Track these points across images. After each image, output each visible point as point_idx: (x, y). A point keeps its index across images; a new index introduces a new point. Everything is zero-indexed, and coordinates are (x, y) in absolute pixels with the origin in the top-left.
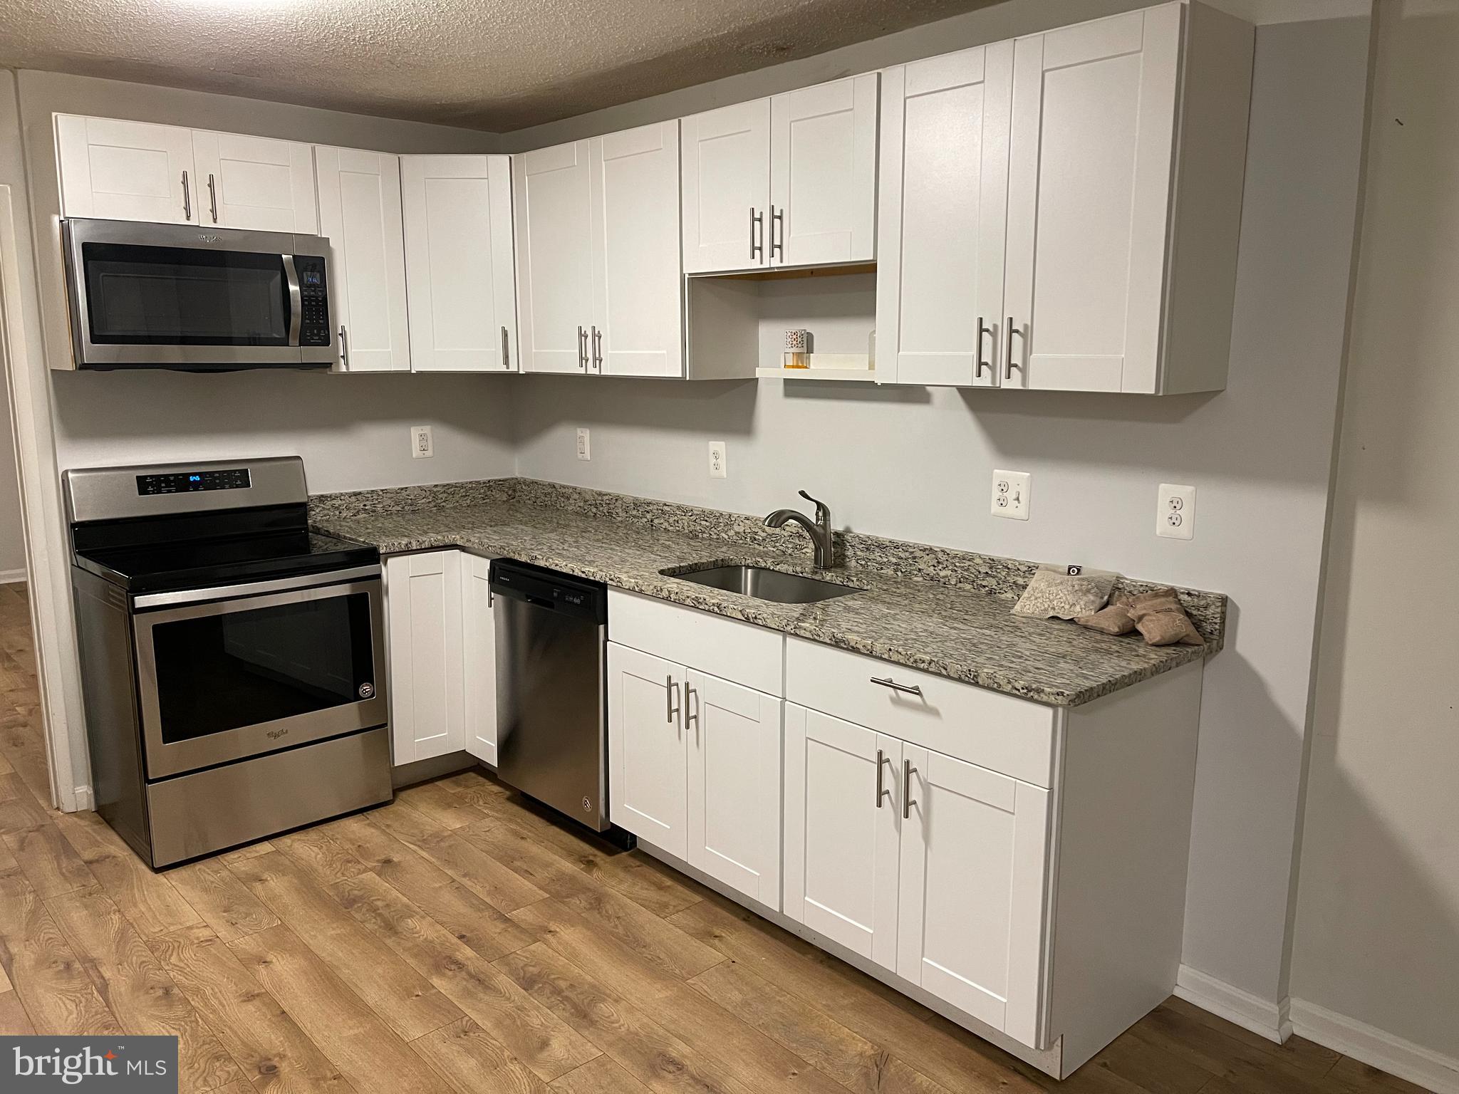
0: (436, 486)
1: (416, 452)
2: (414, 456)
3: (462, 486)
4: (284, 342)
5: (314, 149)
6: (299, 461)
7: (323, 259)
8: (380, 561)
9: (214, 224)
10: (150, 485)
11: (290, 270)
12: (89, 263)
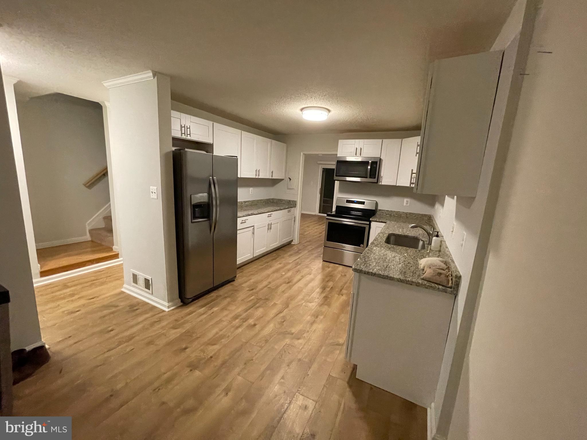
0: (407, 213)
1: (405, 204)
2: (404, 205)
3: (414, 214)
4: (366, 178)
5: (382, 140)
6: (375, 202)
7: (377, 162)
8: (370, 222)
9: (360, 156)
10: (348, 201)
11: (370, 164)
12: (338, 164)
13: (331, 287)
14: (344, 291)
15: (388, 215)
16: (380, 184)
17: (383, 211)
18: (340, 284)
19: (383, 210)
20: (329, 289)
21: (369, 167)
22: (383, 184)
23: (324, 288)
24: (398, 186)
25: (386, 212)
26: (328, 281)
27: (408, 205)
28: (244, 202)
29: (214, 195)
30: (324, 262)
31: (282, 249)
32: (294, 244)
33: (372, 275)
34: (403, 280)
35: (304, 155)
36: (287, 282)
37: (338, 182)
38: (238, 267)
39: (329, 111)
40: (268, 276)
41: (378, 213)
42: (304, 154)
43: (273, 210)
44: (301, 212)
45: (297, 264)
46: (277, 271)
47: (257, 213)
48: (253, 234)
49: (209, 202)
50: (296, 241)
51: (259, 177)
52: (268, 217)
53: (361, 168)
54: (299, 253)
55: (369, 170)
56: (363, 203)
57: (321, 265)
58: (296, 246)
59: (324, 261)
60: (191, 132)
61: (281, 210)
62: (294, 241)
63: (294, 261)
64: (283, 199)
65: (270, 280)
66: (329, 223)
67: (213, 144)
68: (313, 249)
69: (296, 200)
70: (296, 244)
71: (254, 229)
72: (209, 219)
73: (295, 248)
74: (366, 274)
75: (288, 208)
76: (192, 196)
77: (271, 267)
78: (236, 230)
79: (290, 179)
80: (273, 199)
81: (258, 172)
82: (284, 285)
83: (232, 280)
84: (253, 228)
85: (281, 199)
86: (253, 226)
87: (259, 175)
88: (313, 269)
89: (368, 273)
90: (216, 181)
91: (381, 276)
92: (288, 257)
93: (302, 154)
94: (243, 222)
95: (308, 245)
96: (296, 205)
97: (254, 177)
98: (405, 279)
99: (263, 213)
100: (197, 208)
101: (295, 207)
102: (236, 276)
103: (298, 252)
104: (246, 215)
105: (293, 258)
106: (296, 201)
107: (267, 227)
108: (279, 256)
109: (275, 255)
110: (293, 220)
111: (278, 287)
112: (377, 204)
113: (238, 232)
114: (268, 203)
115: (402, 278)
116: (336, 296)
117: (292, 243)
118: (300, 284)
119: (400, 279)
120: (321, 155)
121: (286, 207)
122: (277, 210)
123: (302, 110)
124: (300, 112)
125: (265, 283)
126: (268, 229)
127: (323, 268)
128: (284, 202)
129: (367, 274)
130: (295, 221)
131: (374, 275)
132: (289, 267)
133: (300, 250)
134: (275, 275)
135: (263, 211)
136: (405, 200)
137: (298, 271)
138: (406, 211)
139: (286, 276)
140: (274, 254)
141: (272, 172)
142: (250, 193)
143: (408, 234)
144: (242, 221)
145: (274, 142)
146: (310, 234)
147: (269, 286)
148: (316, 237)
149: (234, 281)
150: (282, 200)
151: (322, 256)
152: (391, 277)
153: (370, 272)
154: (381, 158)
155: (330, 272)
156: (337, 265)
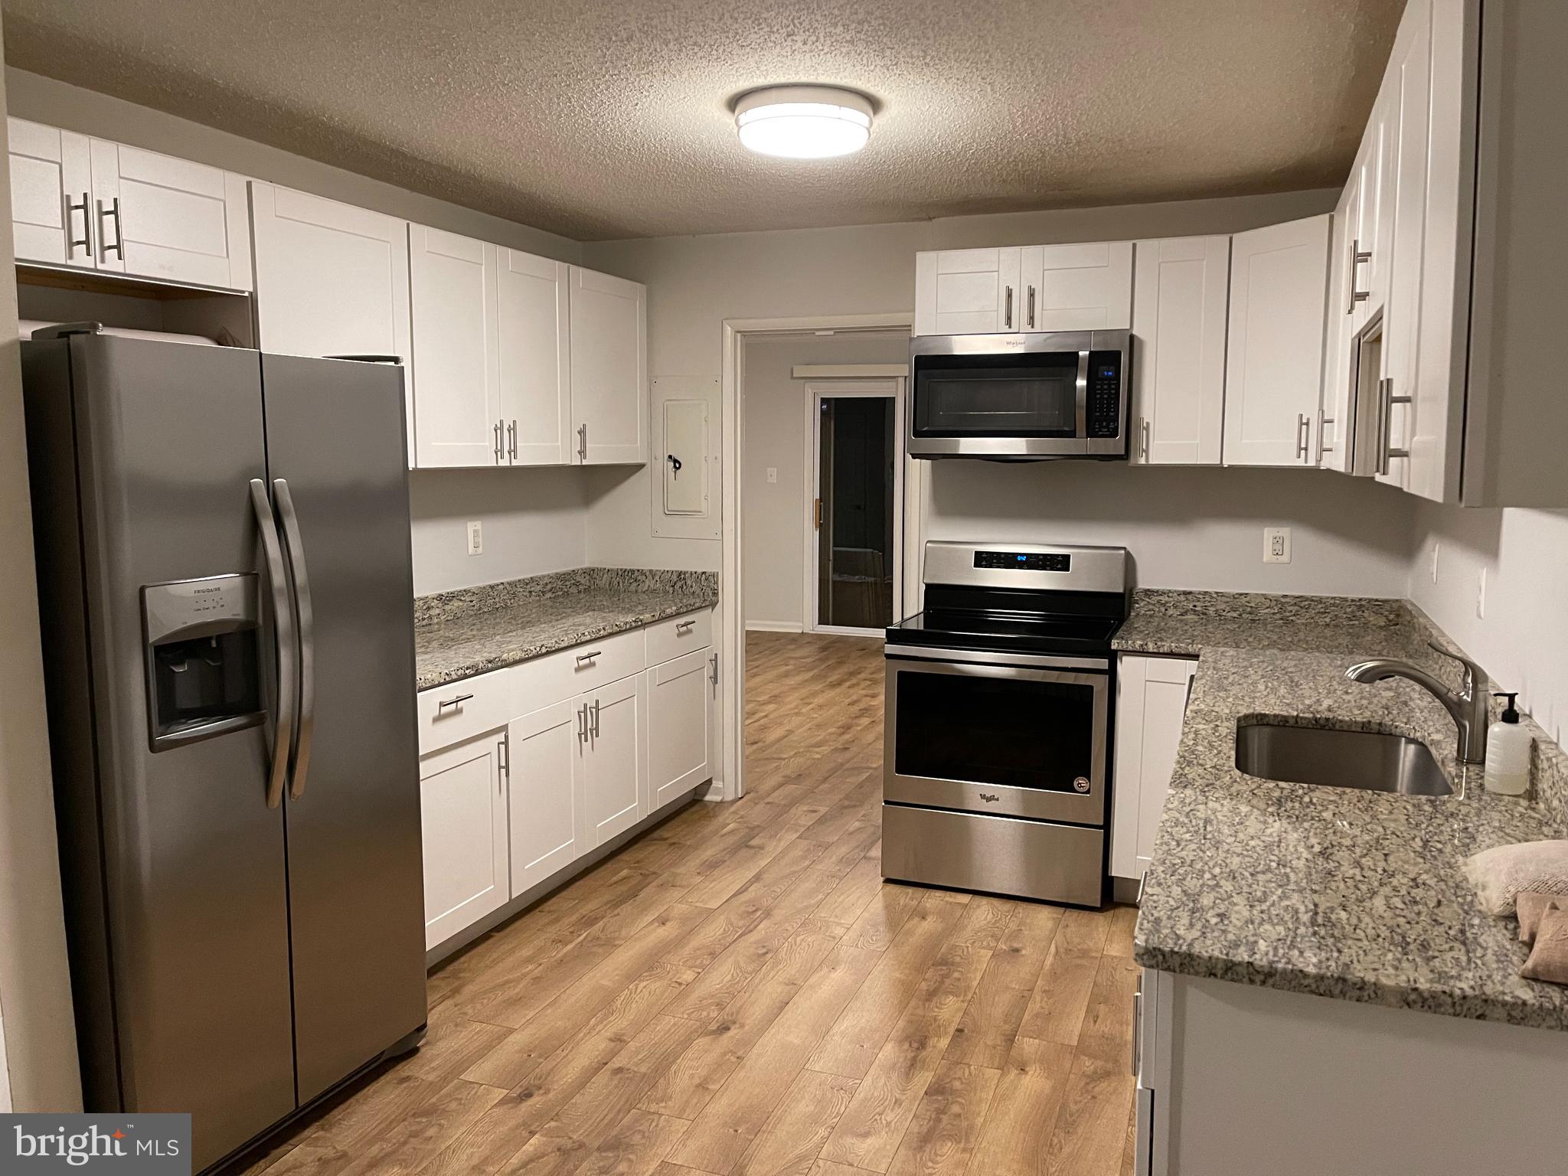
0: (1285, 596)
1: (1267, 555)
2: (1265, 559)
4: (1072, 434)
5: (1134, 246)
6: (1123, 552)
7: (1119, 353)
8: (1113, 657)
9: (1029, 329)
10: (985, 560)
11: (1083, 365)
12: (919, 372)
13: (952, 1030)
14: (1028, 1045)
15: (1190, 617)
16: (1142, 461)
17: (1164, 599)
18: (1000, 1006)
19: (1163, 593)
20: (944, 1043)
21: (1081, 382)
22: (1153, 461)
23: (917, 1039)
24: (1230, 467)
25: (1182, 598)
26: (931, 995)
27: (1285, 558)
28: (440, 597)
29: (278, 579)
30: (891, 887)
31: (656, 834)
32: (718, 798)
33: (1252, 981)
34: (1434, 996)
35: (739, 335)
36: (713, 1026)
37: (927, 463)
38: (430, 963)
39: (874, 104)
40: (606, 1003)
41: (1141, 607)
42: (738, 332)
43: (602, 633)
44: (743, 625)
45: (757, 913)
46: (650, 964)
47: (519, 655)
48: (503, 771)
49: (255, 623)
50: (726, 789)
51: (515, 463)
52: (578, 669)
53: (1039, 391)
54: (753, 847)
55: (1081, 397)
56: (1059, 563)
57: (877, 905)
58: (732, 809)
59: (888, 881)
60: (123, 236)
61: (644, 625)
62: (715, 783)
63: (734, 895)
64: (646, 568)
65: (618, 1023)
66: (902, 676)
67: (253, 299)
68: (821, 821)
69: (715, 570)
70: (729, 797)
71: (506, 743)
72: (258, 722)
73: (728, 823)
74: (1215, 975)
75: (678, 614)
76: (148, 591)
77: (610, 944)
78: (413, 759)
79: (675, 461)
80: (590, 572)
81: (506, 433)
82: (702, 1042)
83: (405, 1051)
84: (501, 737)
85: (633, 571)
86: (504, 728)
87: (513, 452)
88: (839, 931)
89: (1227, 971)
90: (286, 499)
91: (1306, 982)
92: (699, 879)
93: (728, 330)
94: (444, 710)
95: (793, 802)
96: (715, 594)
97: (491, 462)
98: (1447, 989)
99: (548, 653)
100: (181, 663)
101: (713, 605)
102: (425, 1026)
103: (745, 845)
104: (460, 672)
105: (731, 880)
106: (715, 575)
107: (574, 728)
108: (646, 878)
109: (624, 873)
110: (708, 672)
111: (664, 1063)
112: (1129, 563)
113: (423, 766)
114: (567, 594)
115: (1423, 985)
116: (993, 1074)
117: (708, 798)
118: (789, 1031)
119: (1415, 990)
120: (832, 333)
121: (668, 611)
122: (620, 632)
123: (734, 103)
124: (728, 118)
125: (592, 1047)
126: (583, 736)
127: (895, 922)
128: (649, 583)
129: (1221, 978)
130: (715, 679)
131: (1262, 977)
132: (711, 933)
133: (753, 831)
134: (650, 989)
135: (551, 643)
136: (1269, 533)
137: (763, 955)
138: (1276, 591)
139: (701, 991)
140: (622, 870)
141: (582, 432)
142: (471, 550)
143: (1329, 709)
144: (442, 704)
145: (580, 274)
146: (793, 737)
147: (616, 1063)
148: (825, 749)
149: (415, 1051)
150: (642, 572)
151: (876, 852)
152: (1362, 985)
153: (1240, 964)
154: (1135, 332)
155: (934, 942)
156: (965, 899)
